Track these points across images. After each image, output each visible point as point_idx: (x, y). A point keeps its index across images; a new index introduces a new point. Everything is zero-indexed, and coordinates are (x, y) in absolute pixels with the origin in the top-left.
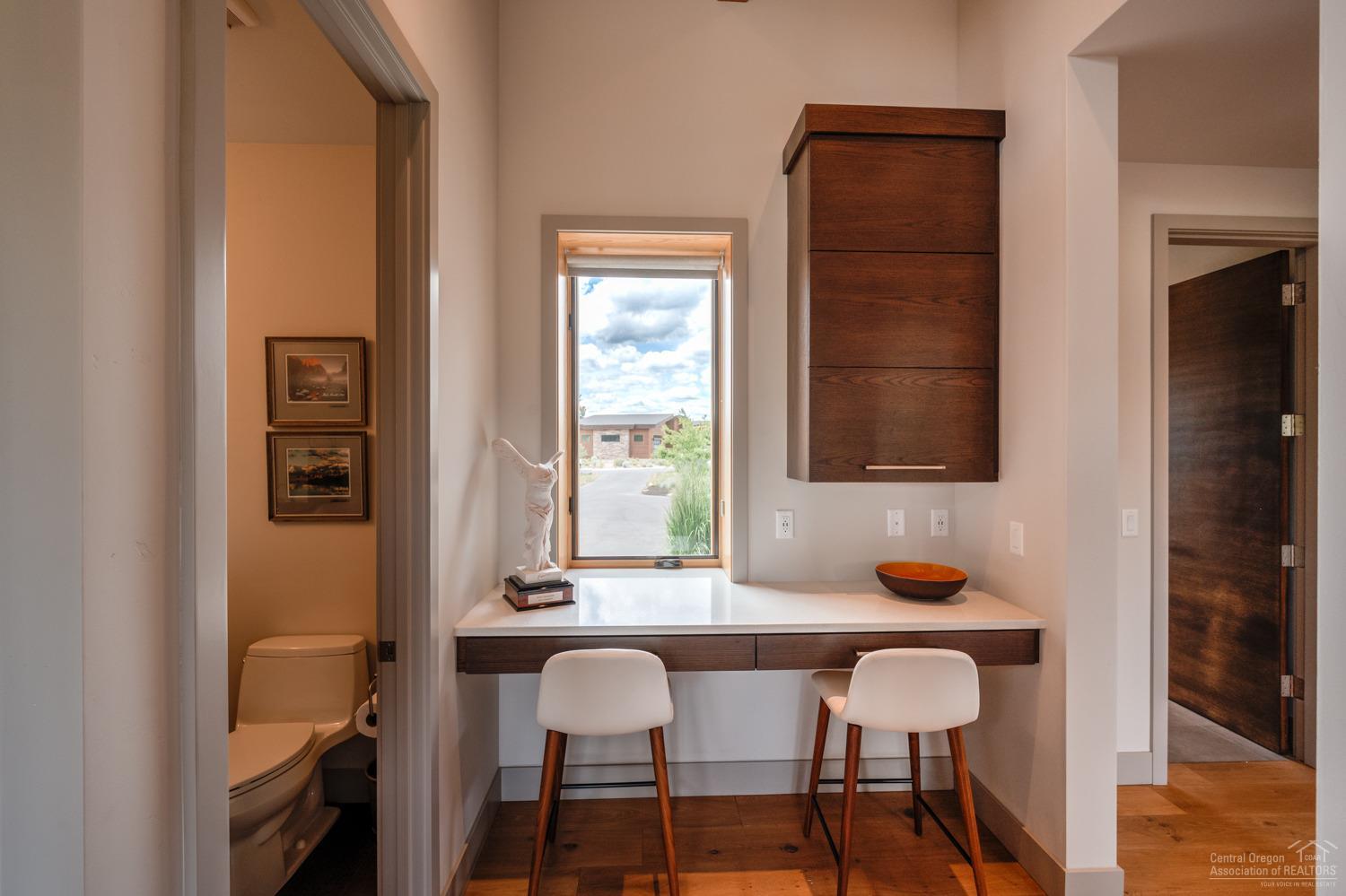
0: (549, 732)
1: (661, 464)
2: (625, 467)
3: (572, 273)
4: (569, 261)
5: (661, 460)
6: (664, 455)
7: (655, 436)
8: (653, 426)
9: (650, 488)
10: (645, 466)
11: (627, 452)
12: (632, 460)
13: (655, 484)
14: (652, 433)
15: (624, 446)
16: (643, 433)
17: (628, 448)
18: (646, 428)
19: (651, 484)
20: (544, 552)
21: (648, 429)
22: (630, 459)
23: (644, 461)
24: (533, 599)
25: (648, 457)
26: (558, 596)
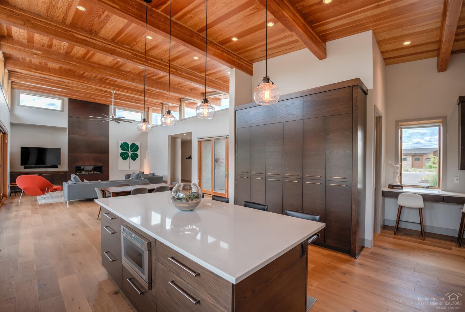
0: (399, 206)
1: (430, 171)
2: (409, 172)
3: (401, 129)
4: (401, 127)
5: (430, 169)
6: (431, 167)
7: (427, 158)
8: (426, 154)
9: (423, 180)
10: (420, 172)
11: (410, 166)
12: (413, 169)
13: (426, 179)
14: (425, 157)
15: (409, 163)
16: (420, 157)
17: (411, 164)
18: (422, 155)
19: (423, 179)
20: (397, 180)
21: (423, 155)
22: (412, 169)
23: (420, 170)
24: (395, 187)
25: (422, 168)
26: (400, 188)
